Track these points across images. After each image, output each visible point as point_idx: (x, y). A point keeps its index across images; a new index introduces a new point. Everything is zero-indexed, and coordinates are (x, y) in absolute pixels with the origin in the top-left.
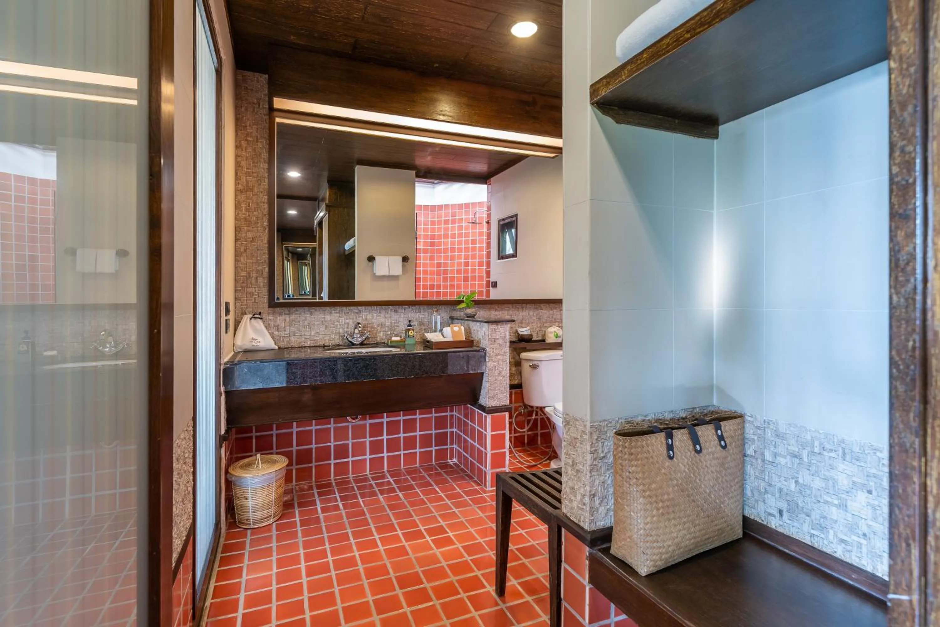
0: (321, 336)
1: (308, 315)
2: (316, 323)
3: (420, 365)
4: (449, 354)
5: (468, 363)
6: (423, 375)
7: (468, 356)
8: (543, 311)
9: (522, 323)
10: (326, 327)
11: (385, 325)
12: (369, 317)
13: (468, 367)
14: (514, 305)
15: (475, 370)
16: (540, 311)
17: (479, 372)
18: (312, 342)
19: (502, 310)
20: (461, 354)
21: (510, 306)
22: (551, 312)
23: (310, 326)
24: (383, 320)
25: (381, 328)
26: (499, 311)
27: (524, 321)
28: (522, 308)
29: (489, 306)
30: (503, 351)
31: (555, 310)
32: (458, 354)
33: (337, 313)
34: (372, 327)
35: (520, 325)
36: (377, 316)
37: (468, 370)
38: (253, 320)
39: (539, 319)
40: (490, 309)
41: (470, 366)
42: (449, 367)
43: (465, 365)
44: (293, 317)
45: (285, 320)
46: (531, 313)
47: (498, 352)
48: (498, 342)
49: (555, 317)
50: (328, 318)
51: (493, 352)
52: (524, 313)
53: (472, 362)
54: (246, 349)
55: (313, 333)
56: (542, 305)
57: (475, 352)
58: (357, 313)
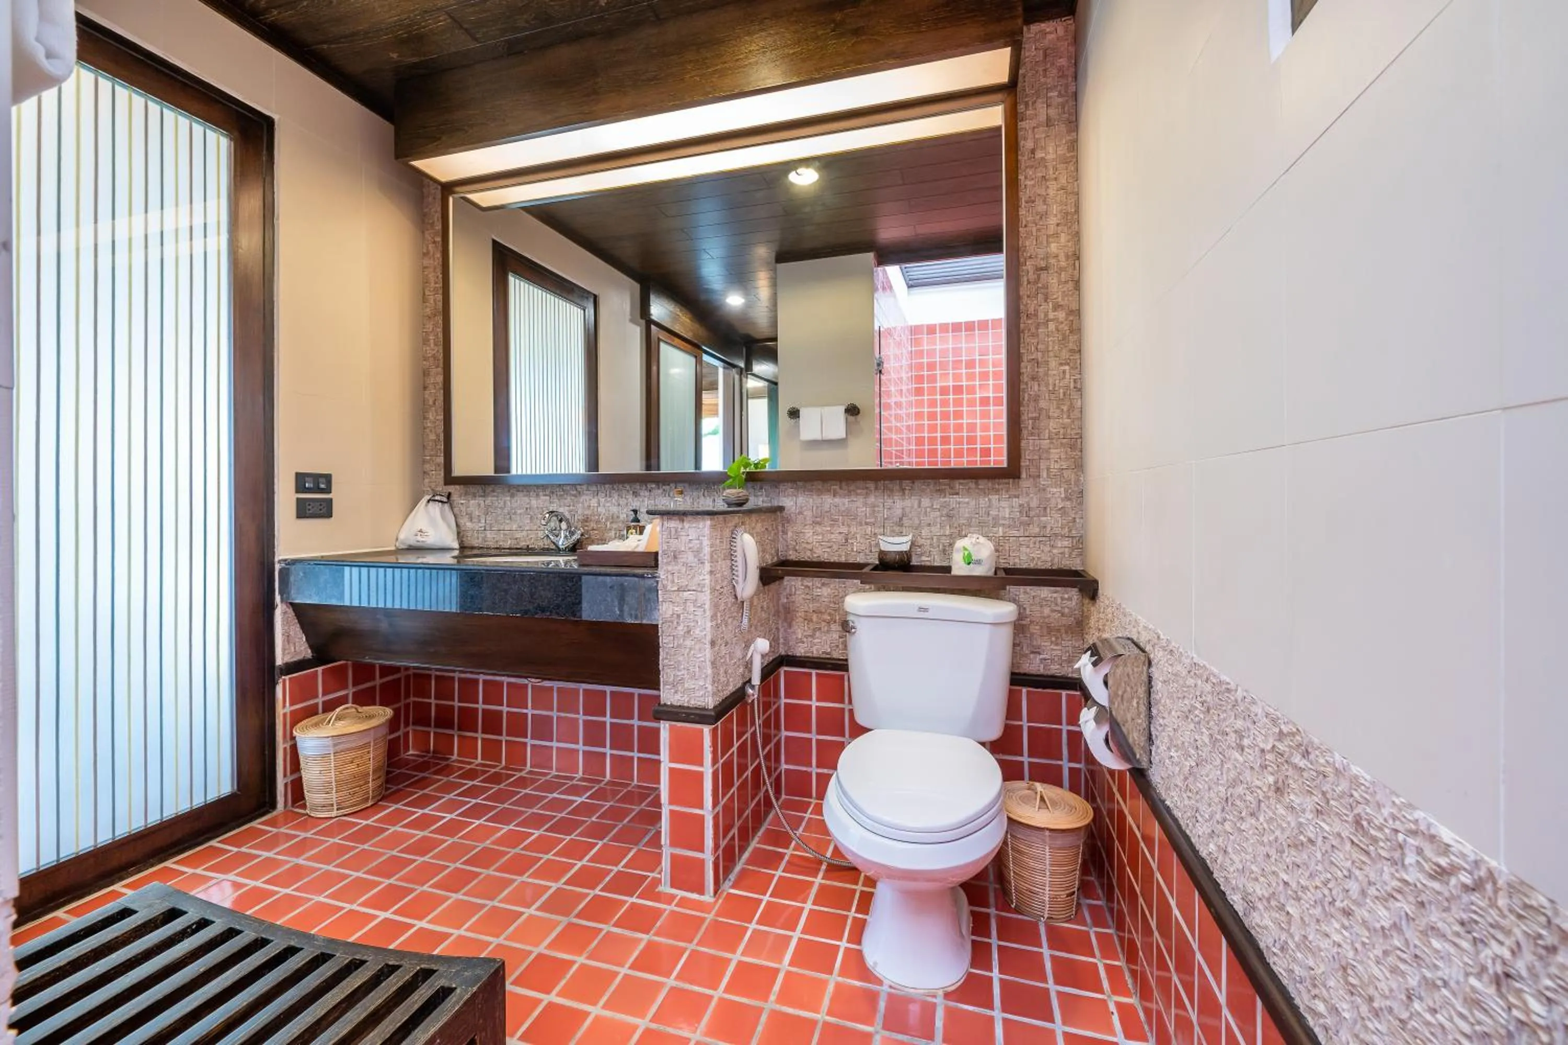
0: (524, 533)
1: (508, 498)
2: (519, 512)
3: (532, 595)
4: (584, 578)
5: (622, 600)
6: (536, 613)
7: (622, 585)
8: (957, 498)
9: (900, 523)
10: (531, 518)
11: (618, 517)
12: (594, 503)
13: (621, 610)
14: (881, 484)
15: (636, 618)
16: (953, 500)
17: (645, 622)
18: (514, 542)
19: (849, 493)
20: (608, 579)
21: (871, 485)
22: (984, 501)
23: (510, 516)
24: (614, 509)
25: (611, 523)
26: (844, 496)
27: (906, 521)
28: (903, 490)
29: (819, 485)
30: (696, 580)
31: (994, 498)
32: (600, 578)
33: (546, 495)
34: (598, 522)
35: (897, 529)
36: (606, 501)
37: (621, 615)
38: (431, 503)
39: (949, 516)
40: (820, 492)
41: (626, 608)
42: (585, 605)
43: (616, 603)
44: (489, 500)
45: (479, 505)
46: (926, 502)
47: (683, 582)
48: (683, 558)
49: (993, 513)
50: (534, 502)
51: (673, 582)
52: (908, 503)
53: (630, 599)
54: (410, 546)
55: (514, 527)
56: (957, 484)
57: (636, 579)
58: (575, 496)
